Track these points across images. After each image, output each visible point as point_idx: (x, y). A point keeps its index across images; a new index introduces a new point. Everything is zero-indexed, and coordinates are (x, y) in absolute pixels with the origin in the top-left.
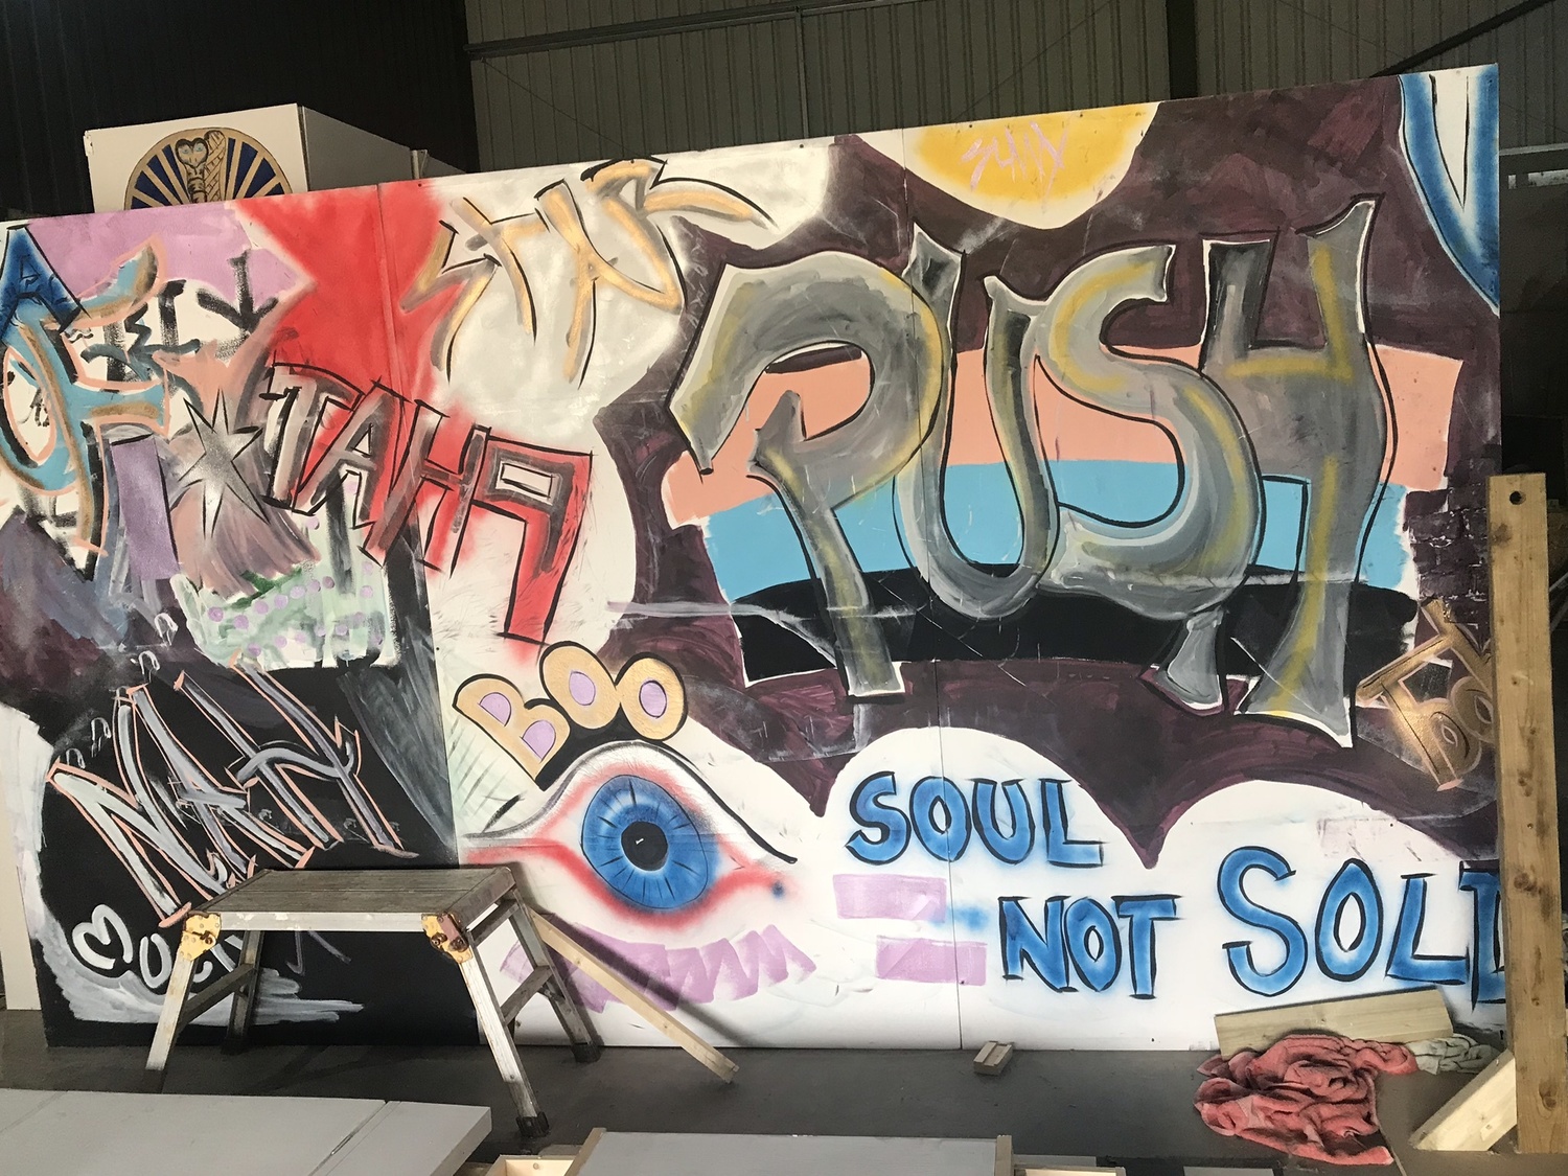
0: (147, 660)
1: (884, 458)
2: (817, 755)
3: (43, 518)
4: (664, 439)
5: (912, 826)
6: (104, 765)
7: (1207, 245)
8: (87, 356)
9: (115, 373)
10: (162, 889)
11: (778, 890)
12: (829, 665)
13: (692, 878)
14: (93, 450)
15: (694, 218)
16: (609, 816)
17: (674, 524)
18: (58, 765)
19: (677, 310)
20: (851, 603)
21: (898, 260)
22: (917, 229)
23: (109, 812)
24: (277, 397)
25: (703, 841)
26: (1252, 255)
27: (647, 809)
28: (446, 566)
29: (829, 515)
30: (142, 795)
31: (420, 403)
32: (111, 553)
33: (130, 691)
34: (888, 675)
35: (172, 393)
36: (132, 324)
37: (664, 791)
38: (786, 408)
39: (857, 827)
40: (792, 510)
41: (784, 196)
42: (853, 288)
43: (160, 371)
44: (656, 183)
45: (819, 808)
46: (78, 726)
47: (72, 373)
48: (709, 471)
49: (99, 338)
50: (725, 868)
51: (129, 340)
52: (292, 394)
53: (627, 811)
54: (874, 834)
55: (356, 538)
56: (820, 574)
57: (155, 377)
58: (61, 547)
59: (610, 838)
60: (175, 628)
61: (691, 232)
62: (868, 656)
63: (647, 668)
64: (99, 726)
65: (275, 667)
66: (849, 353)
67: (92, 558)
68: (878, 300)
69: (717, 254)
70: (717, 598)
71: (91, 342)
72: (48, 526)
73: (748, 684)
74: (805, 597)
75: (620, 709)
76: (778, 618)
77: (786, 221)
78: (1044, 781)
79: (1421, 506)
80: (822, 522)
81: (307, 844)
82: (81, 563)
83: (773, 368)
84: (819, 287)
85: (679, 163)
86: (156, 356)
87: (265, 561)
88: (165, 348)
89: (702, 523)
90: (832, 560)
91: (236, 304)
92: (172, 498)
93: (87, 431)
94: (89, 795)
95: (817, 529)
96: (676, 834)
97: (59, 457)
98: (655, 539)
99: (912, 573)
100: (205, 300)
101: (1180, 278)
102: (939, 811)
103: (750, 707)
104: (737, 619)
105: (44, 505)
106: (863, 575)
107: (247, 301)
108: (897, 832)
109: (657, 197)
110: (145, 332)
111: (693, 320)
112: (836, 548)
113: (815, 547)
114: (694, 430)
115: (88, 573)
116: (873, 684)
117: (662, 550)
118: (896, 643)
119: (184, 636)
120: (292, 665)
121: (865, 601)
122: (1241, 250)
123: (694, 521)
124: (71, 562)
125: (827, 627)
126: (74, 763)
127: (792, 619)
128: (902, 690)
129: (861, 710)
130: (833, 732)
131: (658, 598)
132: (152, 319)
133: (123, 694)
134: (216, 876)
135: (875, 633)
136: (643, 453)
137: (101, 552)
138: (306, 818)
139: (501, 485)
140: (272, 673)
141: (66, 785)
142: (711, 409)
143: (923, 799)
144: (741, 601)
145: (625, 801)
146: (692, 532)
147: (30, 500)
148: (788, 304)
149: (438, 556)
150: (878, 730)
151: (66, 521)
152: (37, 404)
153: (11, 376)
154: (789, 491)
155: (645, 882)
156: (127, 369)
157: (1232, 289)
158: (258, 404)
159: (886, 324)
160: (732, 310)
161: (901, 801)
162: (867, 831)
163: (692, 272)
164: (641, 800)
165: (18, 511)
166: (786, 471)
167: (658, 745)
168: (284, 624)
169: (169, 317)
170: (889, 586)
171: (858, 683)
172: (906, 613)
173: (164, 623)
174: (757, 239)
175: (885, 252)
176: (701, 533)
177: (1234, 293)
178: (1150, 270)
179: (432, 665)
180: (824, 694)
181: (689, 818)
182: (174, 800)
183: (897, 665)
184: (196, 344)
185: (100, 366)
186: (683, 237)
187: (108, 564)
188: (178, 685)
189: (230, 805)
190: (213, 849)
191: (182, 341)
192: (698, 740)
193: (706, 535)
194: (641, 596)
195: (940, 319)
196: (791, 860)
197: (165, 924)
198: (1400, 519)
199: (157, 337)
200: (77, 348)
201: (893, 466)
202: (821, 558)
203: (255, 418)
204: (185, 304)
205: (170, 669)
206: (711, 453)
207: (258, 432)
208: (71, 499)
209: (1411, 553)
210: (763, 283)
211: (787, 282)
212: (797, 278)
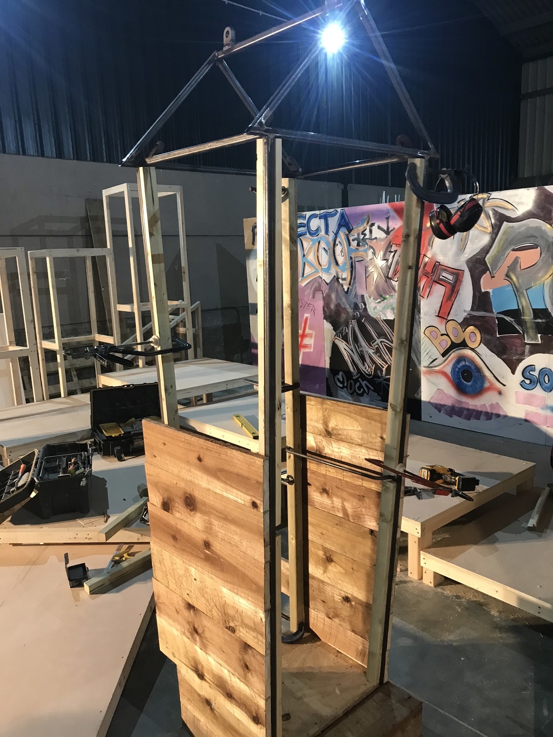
0: (357, 314)
1: (542, 277)
2: (514, 358)
3: (339, 278)
4: (483, 267)
5: (538, 381)
6: (345, 338)
8: (353, 240)
9: (358, 245)
10: (354, 369)
11: (500, 393)
12: (518, 332)
13: (478, 386)
14: (352, 263)
15: (497, 209)
16: (459, 367)
17: (483, 291)
18: (336, 337)
19: (490, 233)
20: (528, 317)
23: (345, 349)
24: (392, 252)
25: (483, 377)
27: (468, 366)
28: (426, 297)
29: (525, 292)
30: (352, 346)
31: (424, 255)
32: (353, 288)
33: (353, 321)
34: (536, 338)
35: (370, 250)
36: (363, 233)
37: (472, 362)
38: (516, 261)
39: (523, 379)
40: (515, 289)
41: (521, 203)
42: (538, 229)
43: (367, 245)
44: (488, 200)
45: (513, 372)
46: (341, 329)
47: (350, 244)
48: (494, 277)
49: (356, 236)
50: (487, 385)
51: (362, 237)
52: (396, 251)
53: (463, 366)
54: (528, 382)
56: (521, 308)
58: (342, 285)
59: (458, 372)
60: (364, 307)
62: (531, 332)
63: (471, 328)
64: (345, 329)
65: (385, 319)
66: (535, 247)
67: (348, 288)
68: (545, 232)
69: (502, 219)
70: (492, 312)
71: (354, 237)
72: (340, 280)
73: (498, 336)
74: (516, 314)
75: (464, 339)
76: (508, 319)
77: (521, 211)
80: (523, 294)
81: (387, 363)
82: (346, 290)
83: (514, 250)
84: (530, 228)
85: (495, 194)
86: (367, 241)
87: (386, 293)
88: (369, 239)
89: (490, 291)
90: (524, 304)
91: (386, 229)
92: (367, 275)
93: (351, 258)
94: (342, 345)
95: (521, 295)
96: (475, 374)
97: (345, 264)
98: (478, 294)
99: (546, 309)
100: (379, 227)
102: (546, 377)
103: (498, 342)
104: (497, 318)
105: (340, 276)
106: (533, 309)
107: (388, 228)
108: (534, 382)
109: (488, 204)
110: (365, 235)
111: (494, 236)
112: (526, 301)
113: (520, 300)
114: (491, 265)
115: (347, 292)
116: (532, 340)
117: (479, 297)
118: (539, 328)
119: (365, 309)
120: (389, 318)
121: (532, 317)
123: (488, 290)
124: (344, 289)
125: (521, 323)
126: (339, 337)
127: (512, 319)
128: (540, 342)
129: (528, 347)
130: (519, 352)
131: (477, 310)
132: (367, 232)
133: (351, 322)
134: (366, 368)
135: (534, 326)
136: (477, 271)
137: (350, 287)
138: (387, 357)
139: (441, 277)
141: (337, 342)
142: (496, 260)
143: (542, 374)
144: (498, 313)
145: (463, 363)
146: (488, 293)
147: (337, 274)
148: (520, 233)
149: (424, 295)
150: (532, 353)
151: (344, 279)
152: (342, 251)
153: (337, 244)
154: (514, 284)
155: (466, 385)
156: (361, 244)
158: (388, 253)
159: (546, 239)
160: (504, 234)
161: (536, 374)
162: (526, 381)
163: (495, 223)
164: (467, 363)
165: (335, 276)
166: (514, 279)
167: (473, 350)
168: (388, 308)
169: (371, 231)
170: (538, 313)
171: (528, 339)
172: (543, 321)
173: (361, 305)
174: (513, 215)
175: (548, 219)
176: (490, 293)
179: (420, 322)
180: (518, 341)
181: (478, 370)
182: (359, 349)
183: (539, 335)
184: (376, 238)
185: (356, 242)
186: (494, 214)
187: (352, 290)
188: (363, 321)
189: (371, 351)
190: (366, 362)
191: (373, 237)
192: (483, 350)
193: (491, 294)
194: (472, 309)
196: (504, 385)
197: (354, 378)
199: (367, 237)
200: (351, 238)
201: (544, 279)
202: (521, 303)
203: (387, 257)
204: (375, 228)
205: (362, 317)
206: (495, 272)
207: (387, 260)
208: (346, 274)
210: (513, 227)
211: (520, 227)
212: (522, 226)
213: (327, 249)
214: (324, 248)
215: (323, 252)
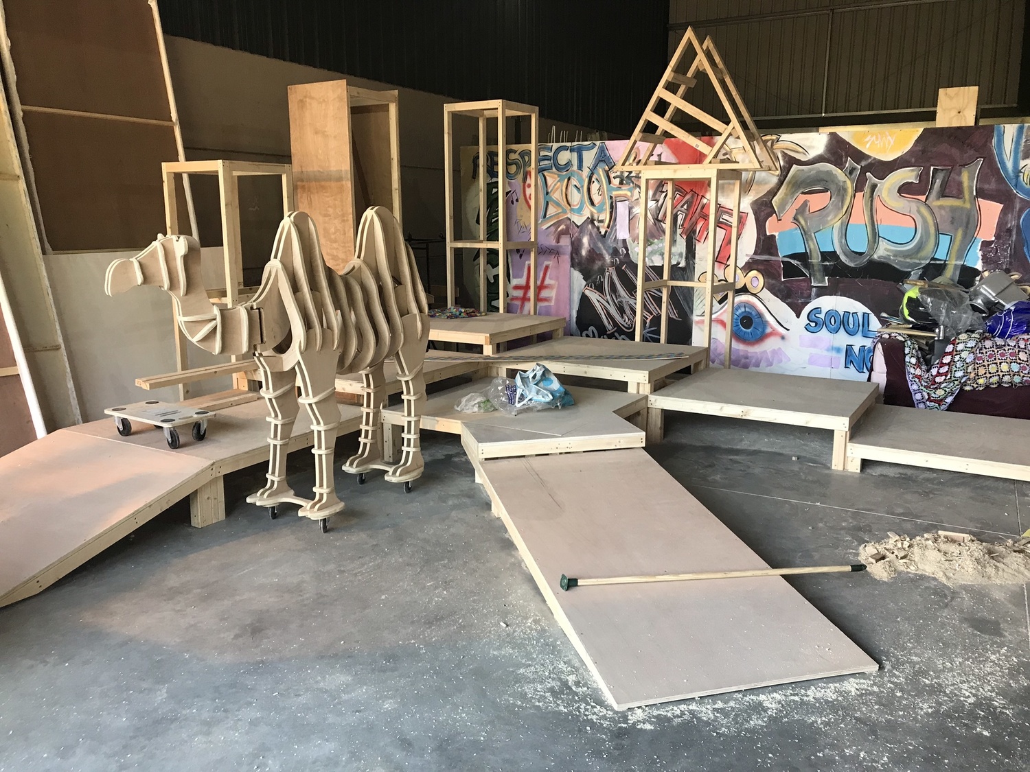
0: (616, 260)
1: (831, 220)
2: (800, 301)
4: (770, 210)
5: (824, 323)
6: (599, 288)
7: (932, 168)
9: (621, 183)
10: (609, 323)
11: (783, 338)
12: (805, 276)
13: (758, 332)
14: (612, 203)
15: (786, 151)
16: (738, 313)
17: (768, 234)
18: (587, 287)
19: (778, 175)
20: (816, 260)
21: (843, 167)
22: (849, 158)
23: (598, 301)
24: (664, 192)
25: (765, 324)
26: (945, 172)
27: (749, 312)
28: (702, 241)
29: (813, 234)
30: (608, 297)
31: (703, 196)
32: (612, 231)
33: (610, 269)
34: (823, 281)
35: (635, 189)
37: (753, 306)
38: (805, 204)
39: (809, 322)
40: (803, 232)
41: (812, 147)
42: (829, 173)
44: (778, 141)
45: (798, 316)
46: (594, 277)
48: (780, 220)
50: (769, 330)
51: (626, 174)
53: (743, 312)
54: (813, 324)
55: (679, 231)
56: (808, 251)
57: (631, 184)
58: (598, 228)
59: (737, 319)
61: (785, 155)
62: (818, 275)
63: (754, 273)
64: (600, 277)
65: (651, 265)
66: (825, 190)
68: (835, 176)
69: (791, 161)
70: (778, 255)
72: (596, 223)
73: (783, 280)
74: (803, 257)
75: (745, 284)
76: (794, 262)
77: (812, 154)
78: (864, 313)
79: (986, 244)
80: (811, 236)
81: (651, 314)
82: (603, 233)
83: (803, 193)
84: (819, 172)
85: (784, 137)
86: (633, 179)
87: (654, 236)
88: (635, 177)
89: (776, 234)
90: (812, 247)
92: (631, 217)
94: (594, 296)
95: (809, 238)
96: (755, 320)
97: (603, 203)
98: (762, 238)
99: (835, 252)
101: (923, 177)
102: (833, 319)
103: (782, 286)
104: (782, 261)
105: (596, 218)
106: (821, 252)
108: (820, 325)
109: (776, 146)
110: (631, 172)
111: (782, 178)
112: (814, 244)
113: (808, 243)
114: (778, 208)
116: (819, 283)
117: (764, 241)
118: (826, 271)
119: (627, 255)
120: (656, 265)
121: (820, 259)
122: (942, 170)
123: (774, 234)
124: (600, 233)
125: (807, 265)
126: (591, 287)
127: (798, 263)
128: (827, 285)
129: (814, 290)
130: (805, 295)
131: (760, 254)
133: (608, 269)
134: (625, 321)
135: (821, 268)
136: (763, 214)
137: (609, 230)
138: (652, 307)
139: (721, 220)
140: (650, 267)
141: (587, 293)
142: (783, 204)
143: (828, 317)
144: (784, 257)
145: (743, 310)
146: (773, 236)
147: (592, 215)
148: (809, 176)
149: (701, 238)
150: (818, 295)
152: (599, 190)
153: (594, 182)
154: (802, 227)
155: (745, 332)
156: (624, 182)
157: (937, 180)
158: (658, 193)
159: (837, 184)
161: (822, 316)
162: (811, 323)
163: (784, 166)
164: (747, 309)
165: (588, 218)
166: (803, 222)
167: (754, 295)
168: (655, 254)
170: (828, 256)
171: (814, 282)
172: (831, 263)
173: (622, 251)
174: (804, 159)
175: (839, 164)
176: (775, 237)
177: (938, 182)
178: (914, 173)
179: (694, 268)
180: (804, 284)
181: (760, 315)
183: (827, 278)
185: (618, 180)
186: (783, 156)
187: (610, 233)
188: (623, 268)
189: (633, 302)
190: (625, 313)
192: (767, 295)
193: (777, 237)
194: (755, 253)
195: (852, 183)
196: (788, 330)
197: (608, 333)
198: (979, 248)
199: (634, 174)
200: (612, 175)
201: (832, 223)
202: (809, 246)
203: (657, 197)
205: (622, 263)
206: (782, 215)
207: (657, 201)
209: (981, 257)
210: (803, 170)
211: (810, 170)
212: (813, 169)
213: (579, 186)
214: (575, 186)
215: (575, 190)
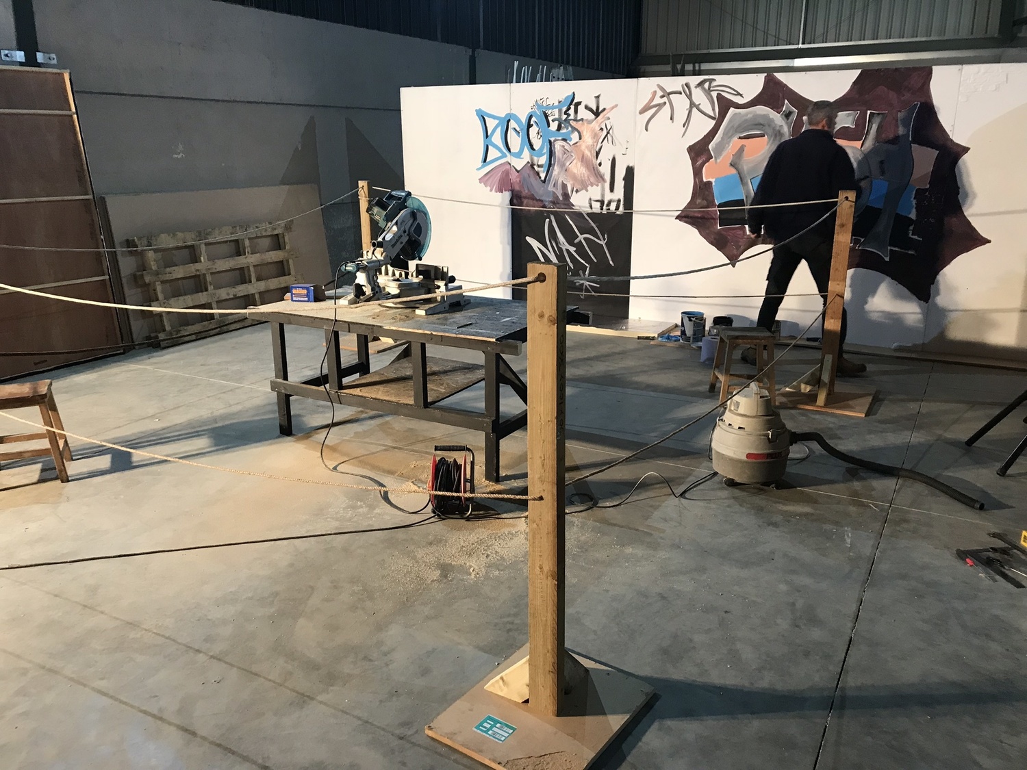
2: (735, 250)
3: (534, 165)
4: (706, 156)
7: (869, 112)
8: (553, 121)
9: (559, 128)
14: (550, 148)
15: (723, 93)
17: (705, 180)
21: (779, 110)
23: (539, 248)
26: (881, 116)
29: (749, 181)
30: (548, 244)
32: (551, 176)
35: (574, 132)
38: (742, 149)
41: (746, 91)
42: (766, 117)
45: (734, 265)
47: (548, 125)
49: (557, 116)
51: (564, 117)
56: (745, 198)
57: (569, 128)
58: (538, 174)
60: (566, 198)
61: (720, 97)
66: (762, 135)
67: (546, 177)
68: (772, 120)
69: (728, 104)
70: (714, 205)
71: (554, 117)
72: (536, 167)
73: (719, 228)
77: (748, 97)
79: (920, 193)
82: (543, 178)
83: (740, 138)
86: (571, 122)
88: (574, 120)
89: (713, 180)
90: (748, 193)
91: (594, 109)
93: (550, 141)
94: (534, 243)
95: (745, 184)
97: (542, 148)
98: (699, 184)
100: (587, 107)
101: (860, 122)
103: (718, 235)
105: (536, 162)
107: (598, 108)
110: (569, 115)
111: (719, 122)
112: (750, 190)
113: (744, 190)
114: (715, 153)
115: (544, 181)
117: (700, 187)
120: (594, 212)
122: (879, 114)
123: (710, 180)
124: (540, 178)
130: (740, 244)
132: (572, 112)
136: (699, 160)
137: (548, 175)
140: (588, 213)
141: (529, 240)
142: (720, 148)
146: (709, 183)
147: (532, 160)
148: (746, 120)
151: (541, 166)
152: (538, 133)
153: (532, 125)
156: (563, 125)
157: (874, 125)
159: (774, 127)
160: (730, 121)
163: (719, 111)
165: (528, 162)
169: (576, 112)
174: (740, 101)
175: (776, 107)
176: (712, 183)
178: (851, 118)
179: (632, 214)
180: (740, 232)
182: (557, 247)
184: (582, 119)
185: (556, 124)
186: (718, 99)
187: (550, 179)
189: (572, 249)
191: (579, 118)
195: (789, 128)
198: (913, 196)
199: (572, 117)
200: (550, 119)
202: (745, 193)
204: (581, 108)
206: (718, 160)
209: (915, 206)
210: (740, 113)
211: (746, 114)
212: (750, 113)
213: (518, 129)
214: (515, 129)
215: (514, 133)
